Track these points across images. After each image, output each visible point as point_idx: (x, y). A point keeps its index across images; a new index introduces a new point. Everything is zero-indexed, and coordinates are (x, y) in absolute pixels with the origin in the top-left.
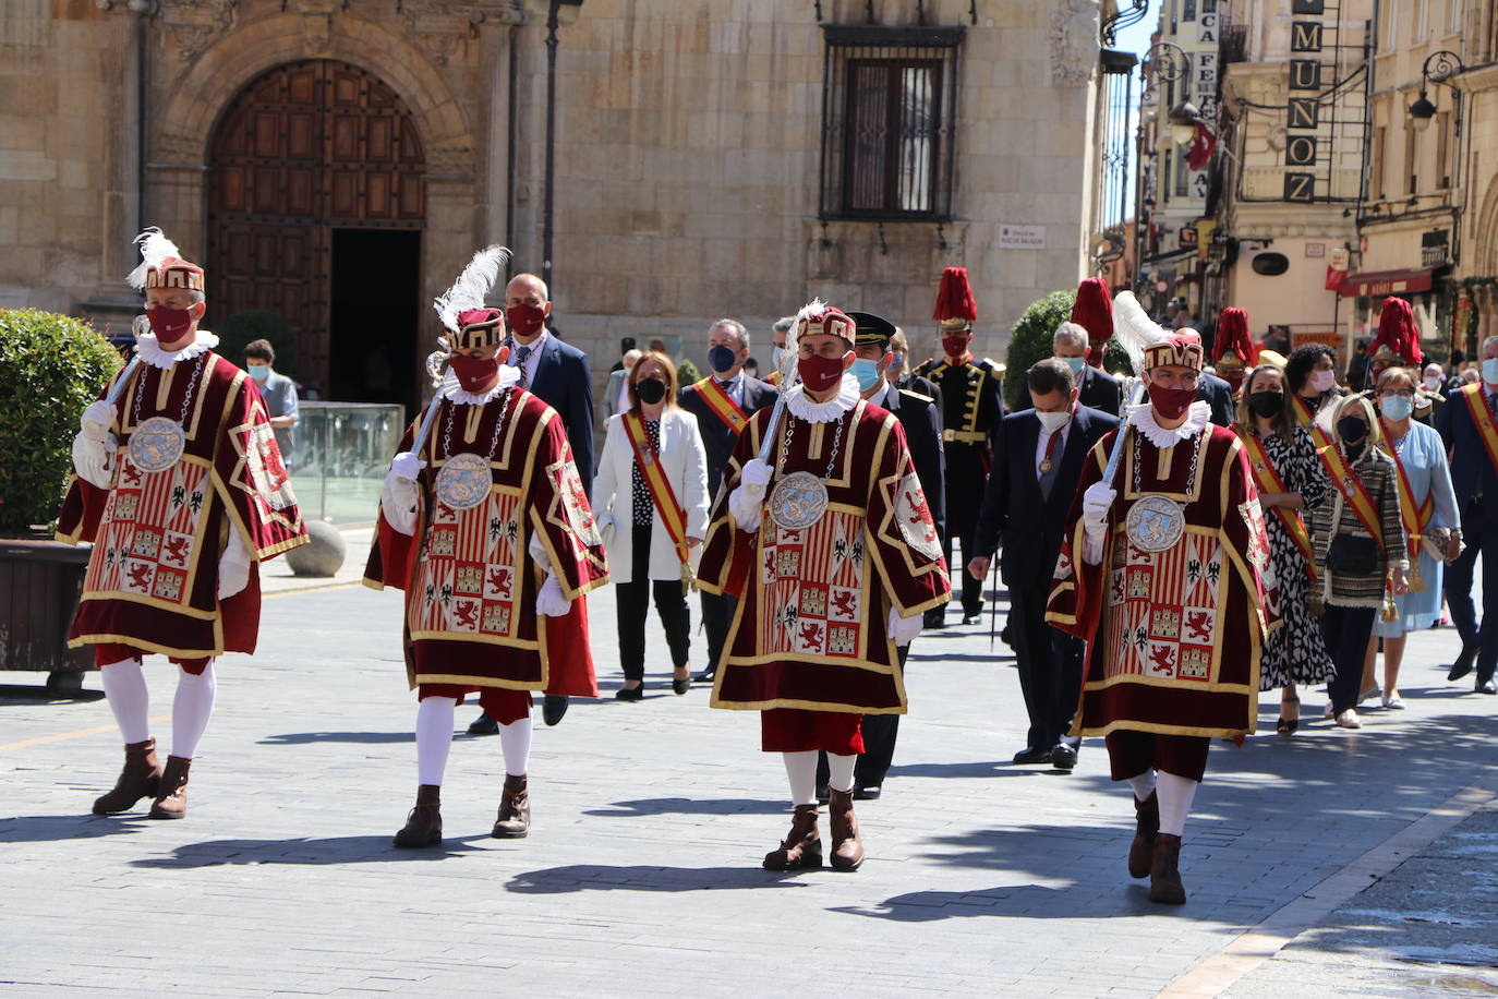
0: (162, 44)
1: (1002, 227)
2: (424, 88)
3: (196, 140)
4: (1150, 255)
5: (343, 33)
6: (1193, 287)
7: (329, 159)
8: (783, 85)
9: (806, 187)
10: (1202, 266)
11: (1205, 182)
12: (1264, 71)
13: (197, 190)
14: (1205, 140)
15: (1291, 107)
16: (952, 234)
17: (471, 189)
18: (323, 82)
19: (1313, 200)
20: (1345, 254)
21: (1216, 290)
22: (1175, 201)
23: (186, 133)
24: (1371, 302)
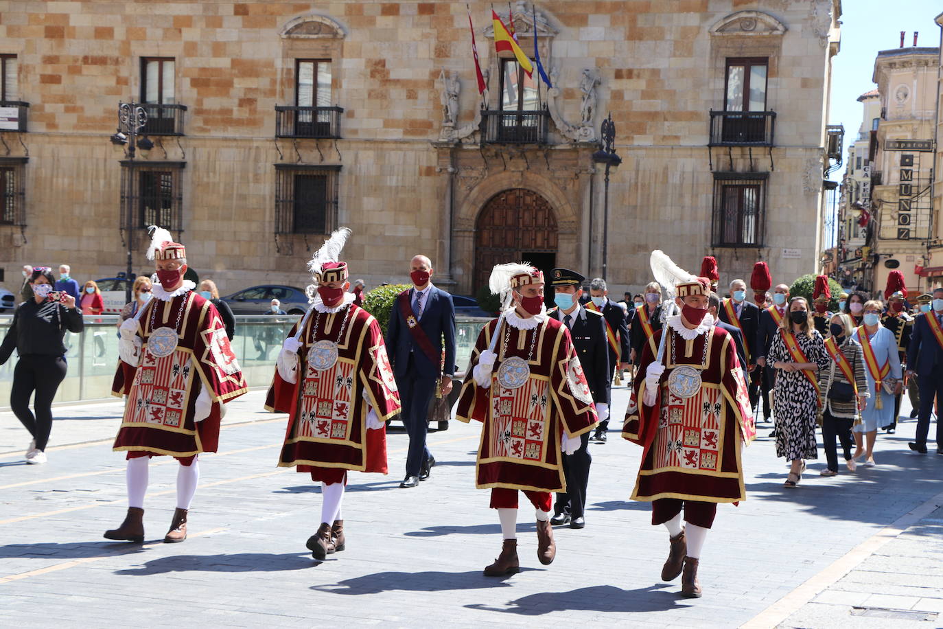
0: (459, 184)
1: (784, 250)
2: (558, 199)
3: (472, 220)
4: (843, 261)
5: (527, 179)
6: (861, 273)
7: (521, 226)
8: (697, 196)
9: (706, 235)
10: (864, 265)
11: (865, 232)
12: (889, 188)
13: (472, 239)
14: (865, 215)
15: (900, 203)
16: (764, 253)
17: (575, 237)
18: (519, 197)
19: (909, 239)
20: (922, 260)
21: (870, 274)
22: (853, 240)
23: (467, 217)
24: (933, 279)
